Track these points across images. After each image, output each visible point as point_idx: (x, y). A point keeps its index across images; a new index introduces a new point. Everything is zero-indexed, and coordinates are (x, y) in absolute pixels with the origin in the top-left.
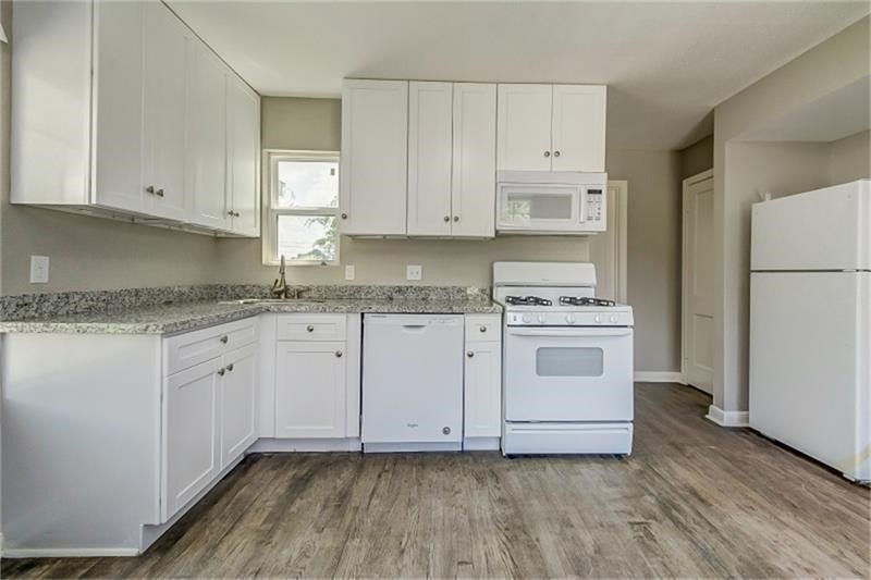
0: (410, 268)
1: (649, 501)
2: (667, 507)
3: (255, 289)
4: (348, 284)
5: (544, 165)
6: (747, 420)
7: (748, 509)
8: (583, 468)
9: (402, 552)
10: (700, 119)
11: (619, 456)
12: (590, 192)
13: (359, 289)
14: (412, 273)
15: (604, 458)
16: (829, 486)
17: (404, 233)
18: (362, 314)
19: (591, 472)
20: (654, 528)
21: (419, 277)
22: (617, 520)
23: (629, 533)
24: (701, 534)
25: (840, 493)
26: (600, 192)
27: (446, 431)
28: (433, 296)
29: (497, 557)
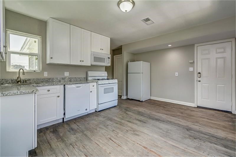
0: (65, 73)
1: (124, 110)
2: (126, 110)
3: (3, 81)
4: (45, 77)
5: (100, 51)
6: (127, 97)
7: (134, 107)
8: (112, 109)
9: (96, 129)
10: (119, 46)
11: (115, 106)
12: (108, 58)
13: (50, 79)
14: (66, 74)
15: (113, 107)
16: (139, 102)
17: (69, 64)
18: (64, 85)
19: (113, 109)
20: (127, 112)
21: (68, 75)
22: (122, 113)
23: (124, 114)
24: (131, 111)
25: (140, 103)
26: (110, 58)
27: (86, 110)
28: (72, 80)
29: (112, 123)
